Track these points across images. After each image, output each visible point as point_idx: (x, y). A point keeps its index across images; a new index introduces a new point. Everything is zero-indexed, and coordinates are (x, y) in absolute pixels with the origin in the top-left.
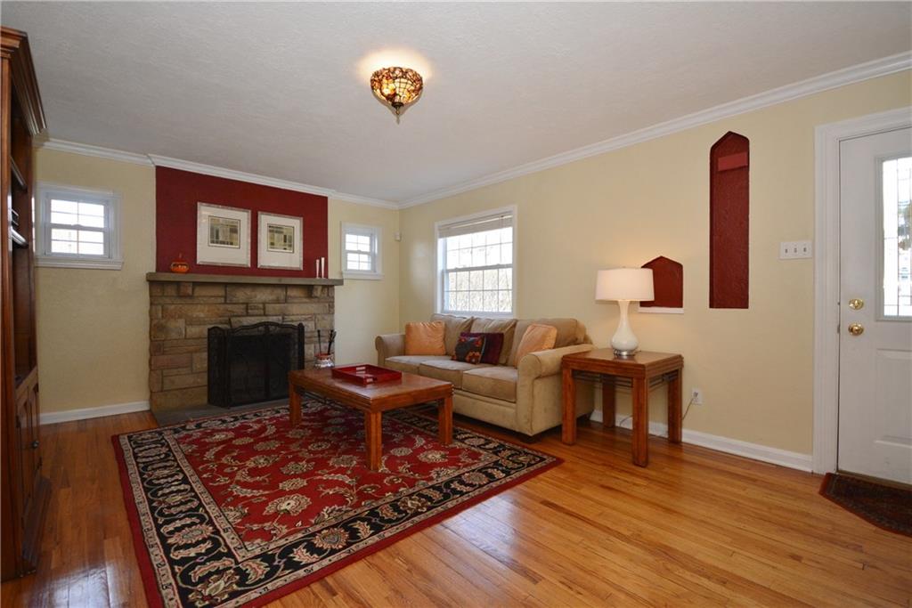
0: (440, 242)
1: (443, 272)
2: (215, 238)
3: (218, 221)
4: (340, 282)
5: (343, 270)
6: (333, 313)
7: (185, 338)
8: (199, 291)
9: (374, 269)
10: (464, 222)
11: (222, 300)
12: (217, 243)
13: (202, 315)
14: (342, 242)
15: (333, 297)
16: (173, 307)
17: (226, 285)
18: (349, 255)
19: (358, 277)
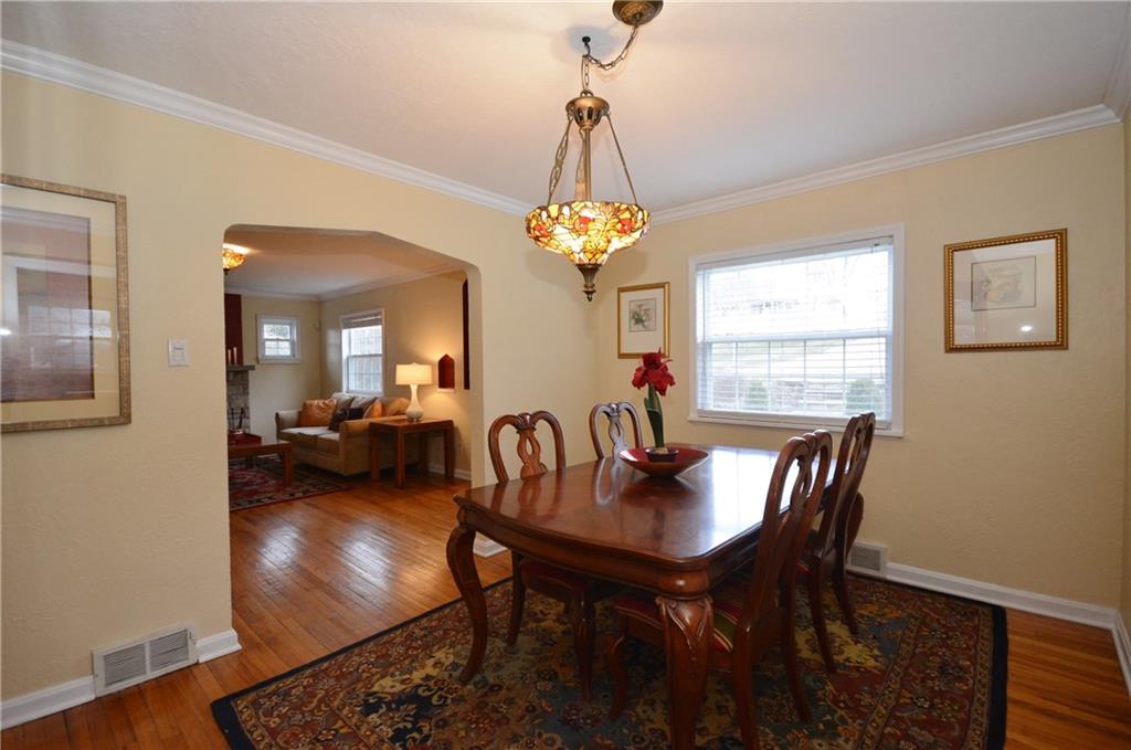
0: (345, 332)
1: (348, 358)
4: (252, 368)
5: (260, 356)
6: (248, 394)
9: (294, 355)
10: (361, 317)
14: (257, 332)
15: (248, 381)
18: (267, 343)
19: (277, 362)
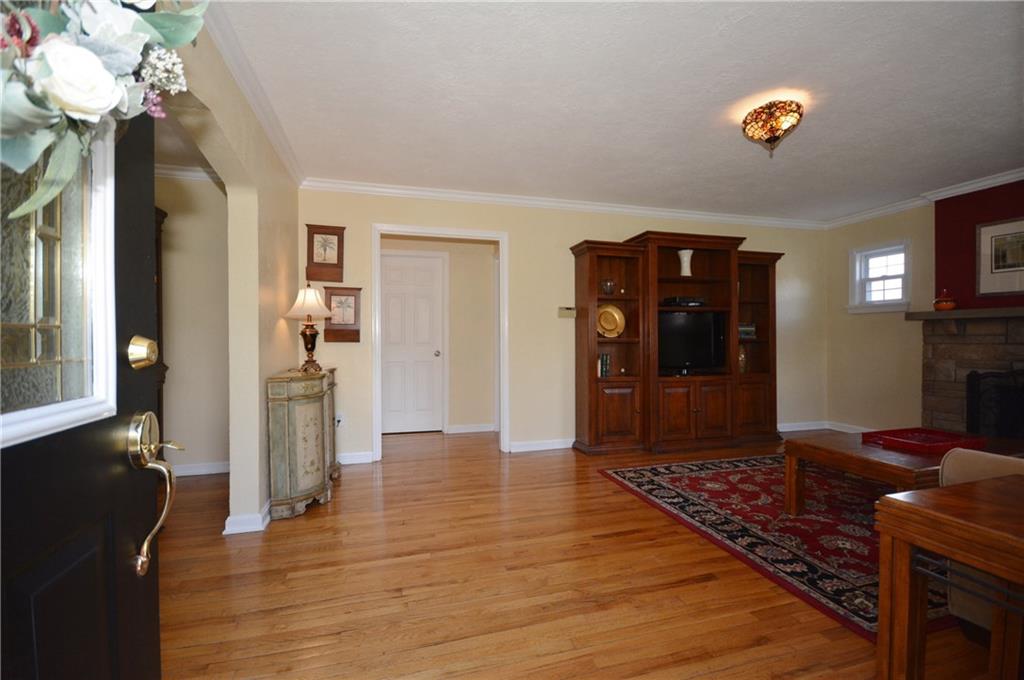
2: (1000, 260)
3: (1004, 239)
7: (955, 382)
8: (971, 329)
11: (1003, 339)
12: (1004, 267)
13: (975, 356)
16: (943, 346)
17: (1006, 320)
